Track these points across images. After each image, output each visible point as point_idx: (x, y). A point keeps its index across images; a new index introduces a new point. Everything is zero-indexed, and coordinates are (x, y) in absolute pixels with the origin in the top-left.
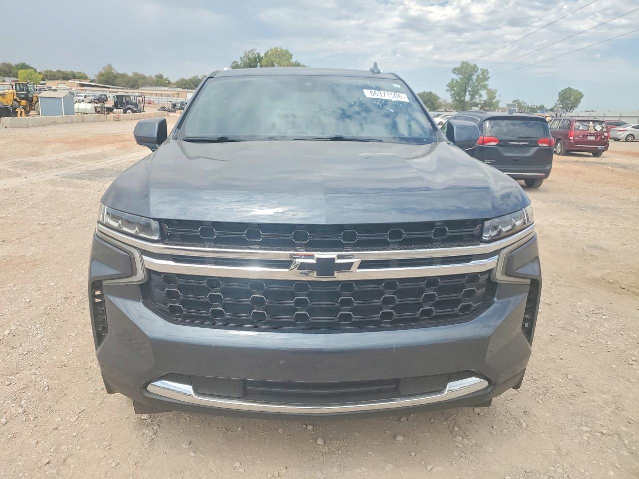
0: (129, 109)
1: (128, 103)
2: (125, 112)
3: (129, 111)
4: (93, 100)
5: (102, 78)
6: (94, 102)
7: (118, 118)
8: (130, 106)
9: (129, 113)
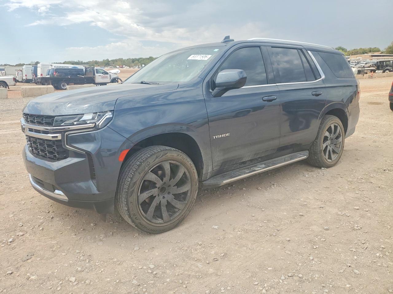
0: (387, 69)
1: (387, 66)
2: (384, 72)
3: (387, 71)
4: (371, 65)
5: (390, 50)
6: (372, 66)
7: (372, 76)
8: (387, 68)
9: (387, 72)
